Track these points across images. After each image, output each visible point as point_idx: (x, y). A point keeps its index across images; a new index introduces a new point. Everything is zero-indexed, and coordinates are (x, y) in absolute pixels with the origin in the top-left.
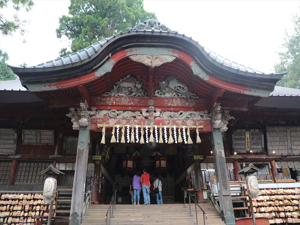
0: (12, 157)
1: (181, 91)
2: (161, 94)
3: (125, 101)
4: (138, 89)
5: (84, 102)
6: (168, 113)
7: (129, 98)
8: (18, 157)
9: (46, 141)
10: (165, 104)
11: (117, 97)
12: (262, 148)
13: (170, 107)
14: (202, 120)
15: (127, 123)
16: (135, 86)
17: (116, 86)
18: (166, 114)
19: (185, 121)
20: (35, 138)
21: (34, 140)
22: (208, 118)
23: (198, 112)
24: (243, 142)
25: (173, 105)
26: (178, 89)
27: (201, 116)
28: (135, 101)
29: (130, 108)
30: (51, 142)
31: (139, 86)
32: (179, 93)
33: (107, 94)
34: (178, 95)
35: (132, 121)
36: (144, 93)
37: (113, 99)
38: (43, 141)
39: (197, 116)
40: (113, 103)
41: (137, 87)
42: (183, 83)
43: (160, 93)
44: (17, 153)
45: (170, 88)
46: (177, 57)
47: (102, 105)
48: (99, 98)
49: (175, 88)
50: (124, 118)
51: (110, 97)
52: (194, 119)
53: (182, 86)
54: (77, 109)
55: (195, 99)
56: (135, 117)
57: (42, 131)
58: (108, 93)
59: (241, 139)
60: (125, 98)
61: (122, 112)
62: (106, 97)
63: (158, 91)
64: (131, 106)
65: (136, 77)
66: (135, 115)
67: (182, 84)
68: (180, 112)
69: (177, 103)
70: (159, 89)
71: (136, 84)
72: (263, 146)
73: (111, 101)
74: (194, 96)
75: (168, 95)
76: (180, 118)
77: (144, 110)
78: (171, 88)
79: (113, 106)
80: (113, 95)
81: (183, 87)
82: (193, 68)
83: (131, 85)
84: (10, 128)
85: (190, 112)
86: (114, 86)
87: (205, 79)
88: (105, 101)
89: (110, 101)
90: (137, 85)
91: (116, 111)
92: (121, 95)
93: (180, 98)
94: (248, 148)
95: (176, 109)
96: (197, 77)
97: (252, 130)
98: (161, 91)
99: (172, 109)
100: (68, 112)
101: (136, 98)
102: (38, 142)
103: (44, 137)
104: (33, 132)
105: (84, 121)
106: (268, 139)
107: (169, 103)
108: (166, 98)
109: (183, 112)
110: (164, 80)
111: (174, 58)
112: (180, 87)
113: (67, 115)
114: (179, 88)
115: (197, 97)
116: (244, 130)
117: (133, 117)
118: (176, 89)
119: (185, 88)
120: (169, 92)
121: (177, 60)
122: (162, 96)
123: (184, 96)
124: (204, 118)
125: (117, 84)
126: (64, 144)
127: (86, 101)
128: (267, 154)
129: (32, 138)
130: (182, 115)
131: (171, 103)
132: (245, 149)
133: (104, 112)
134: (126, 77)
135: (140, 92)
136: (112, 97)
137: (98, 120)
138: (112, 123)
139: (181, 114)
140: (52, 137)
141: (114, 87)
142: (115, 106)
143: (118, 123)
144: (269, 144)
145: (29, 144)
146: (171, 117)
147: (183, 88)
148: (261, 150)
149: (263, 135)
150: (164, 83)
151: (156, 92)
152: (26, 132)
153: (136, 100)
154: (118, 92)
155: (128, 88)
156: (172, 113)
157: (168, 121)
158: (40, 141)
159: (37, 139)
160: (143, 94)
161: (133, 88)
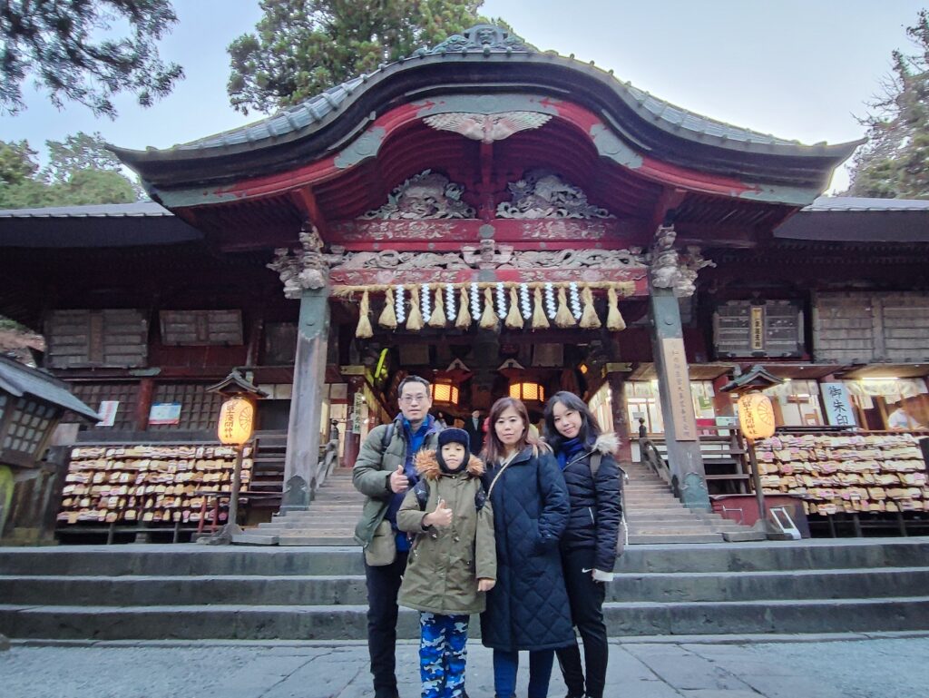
0: (137, 373)
1: (567, 202)
2: (513, 212)
3: (419, 230)
4: (451, 201)
5: (311, 232)
6: (532, 256)
7: (429, 222)
8: (154, 371)
9: (222, 337)
10: (525, 233)
11: (396, 222)
12: (798, 344)
13: (539, 240)
14: (626, 270)
15: (424, 280)
16: (444, 195)
17: (394, 195)
18: (528, 258)
19: (577, 272)
20: (193, 328)
21: (191, 335)
22: (644, 266)
23: (614, 252)
24: (742, 331)
25: (544, 236)
26: (559, 200)
27: (622, 260)
28: (444, 230)
29: (431, 246)
30: (236, 338)
31: (456, 195)
32: (563, 208)
33: (370, 215)
34: (560, 213)
35: (438, 274)
36: (469, 211)
37: (387, 227)
38: (213, 337)
39: (611, 260)
40: (385, 236)
41: (449, 198)
42: (572, 185)
43: (510, 210)
44: (150, 363)
45: (537, 197)
46: (553, 116)
47: (360, 241)
48: (349, 225)
49: (552, 196)
50: (416, 269)
51: (379, 221)
52: (603, 266)
53: (571, 191)
54: (295, 252)
55: (605, 221)
56: (444, 266)
57: (210, 313)
58: (373, 212)
59: (739, 324)
60: (419, 224)
61: (412, 254)
62: (369, 222)
63: (507, 204)
64: (435, 241)
65: (445, 174)
66: (444, 262)
67: (570, 187)
68: (564, 253)
69: (558, 230)
70: (509, 200)
71: (446, 189)
72: (802, 341)
73: (381, 231)
74: (603, 214)
75: (531, 214)
76: (566, 267)
77: (468, 250)
78: (540, 197)
79: (386, 241)
80: (386, 217)
81: (574, 192)
82: (597, 142)
83: (433, 192)
84: (130, 308)
85: (593, 252)
86: (389, 196)
87: (631, 167)
88: (366, 231)
89: (378, 230)
90: (449, 193)
91: (396, 253)
92: (406, 216)
93: (566, 221)
94: (758, 344)
95: (555, 245)
96: (609, 164)
97: (770, 303)
98: (515, 205)
99: (543, 245)
100: (273, 258)
101: (447, 222)
102: (202, 337)
103: (215, 327)
104: (189, 316)
105: (313, 275)
106: (818, 322)
107: (535, 232)
108: (525, 221)
109: (571, 251)
110: (523, 178)
111: (545, 119)
112: (565, 193)
113: (269, 266)
114: (561, 196)
115: (611, 216)
116: (746, 303)
117: (439, 265)
118: (555, 198)
119: (579, 196)
120: (534, 207)
121: (554, 124)
122: (518, 216)
123: (577, 216)
124: (631, 266)
125: (398, 192)
126: (268, 340)
127: (314, 229)
128: (812, 360)
129: (187, 330)
130: (570, 259)
131: (541, 231)
132: (748, 347)
133: (365, 256)
134: (420, 174)
135: (458, 209)
136: (385, 221)
137: (348, 275)
138: (383, 281)
139: (567, 256)
140: (238, 327)
141: (388, 199)
142: (392, 241)
143: (401, 280)
144: (817, 336)
145: (179, 343)
146: (542, 265)
147: (574, 196)
148: (795, 350)
149: (801, 315)
150: (521, 184)
151: (501, 207)
152: (171, 315)
153: (446, 226)
154: (400, 209)
155: (426, 199)
156: (543, 256)
157: (532, 274)
158: (208, 336)
159: (197, 332)
160: (465, 212)
161: (439, 199)
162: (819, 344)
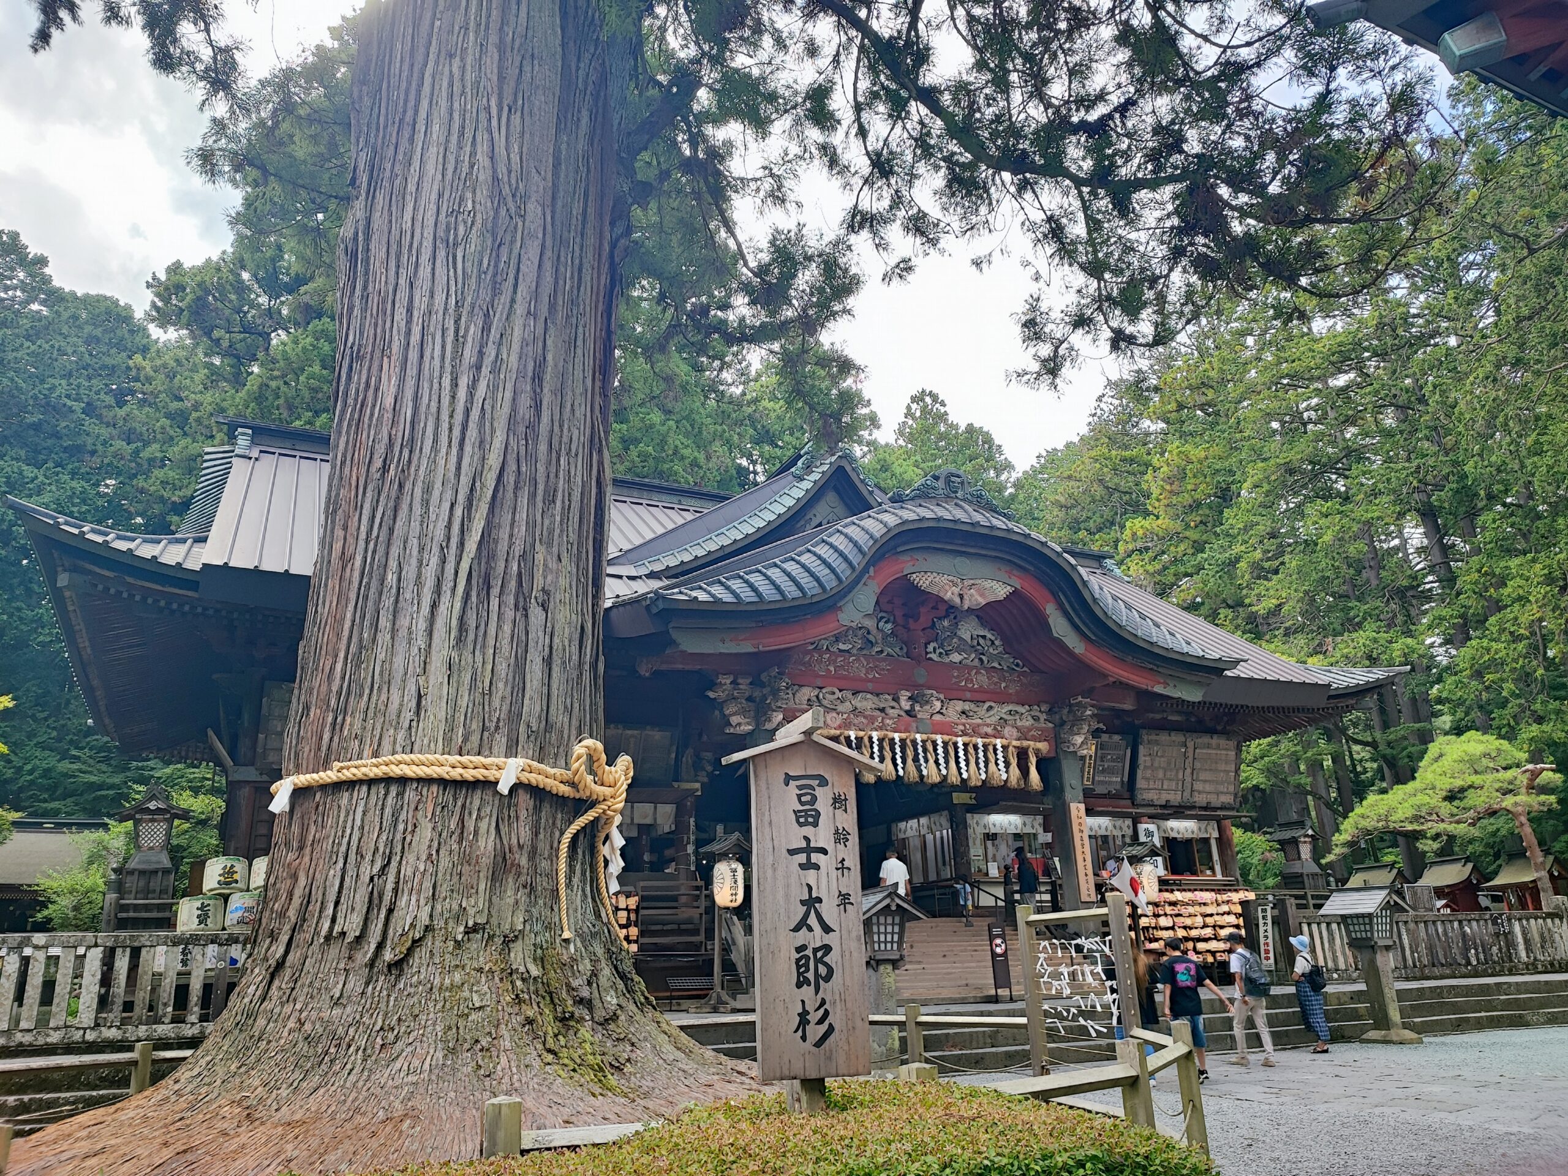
1: (986, 648)
2: (941, 654)
3: (858, 668)
4: (885, 635)
6: (959, 706)
7: (866, 658)
10: (954, 680)
11: (835, 655)
13: (965, 689)
14: (1038, 729)
16: (878, 627)
18: (955, 707)
19: (1000, 728)
22: (1051, 725)
23: (1027, 707)
25: (970, 686)
26: (979, 644)
27: (1034, 718)
28: (881, 669)
29: (870, 686)
31: (887, 628)
32: (984, 654)
34: (981, 660)
35: (881, 720)
36: (902, 649)
37: (829, 660)
39: (1025, 716)
40: (828, 670)
41: (882, 631)
42: (991, 629)
43: (938, 652)
45: (961, 638)
47: (802, 674)
49: (973, 639)
50: (858, 712)
51: (820, 652)
52: (1019, 723)
53: (989, 636)
54: (739, 680)
55: (1020, 674)
56: (882, 710)
60: (857, 659)
61: (852, 693)
62: (809, 652)
63: (935, 644)
64: (873, 680)
66: (882, 706)
67: (988, 630)
68: (986, 705)
69: (982, 680)
70: (937, 640)
73: (824, 665)
74: (1017, 665)
75: (957, 658)
76: (988, 721)
77: (904, 694)
78: (963, 639)
79: (827, 677)
80: (824, 646)
81: (996, 640)
85: (1011, 707)
88: (809, 663)
91: (837, 691)
92: (844, 647)
93: (986, 669)
95: (979, 696)
98: (941, 646)
99: (968, 694)
100: (716, 685)
101: (884, 660)
106: (1141, 759)
107: (962, 679)
108: (952, 666)
109: (992, 704)
110: (947, 614)
112: (984, 637)
114: (981, 641)
115: (1025, 669)
117: (879, 709)
118: (975, 642)
119: (997, 643)
120: (958, 650)
122: (945, 659)
123: (996, 665)
124: (1042, 724)
128: (1132, 798)
130: (991, 713)
131: (967, 679)
133: (808, 692)
135: (891, 645)
139: (990, 708)
142: (833, 677)
143: (846, 725)
146: (968, 716)
147: (993, 643)
149: (1129, 752)
150: (946, 621)
151: (930, 648)
153: (883, 665)
154: (837, 640)
155: (859, 628)
156: (967, 706)
157: (962, 728)
160: (897, 649)
161: (873, 630)
162: (1141, 783)
